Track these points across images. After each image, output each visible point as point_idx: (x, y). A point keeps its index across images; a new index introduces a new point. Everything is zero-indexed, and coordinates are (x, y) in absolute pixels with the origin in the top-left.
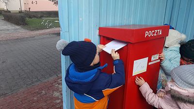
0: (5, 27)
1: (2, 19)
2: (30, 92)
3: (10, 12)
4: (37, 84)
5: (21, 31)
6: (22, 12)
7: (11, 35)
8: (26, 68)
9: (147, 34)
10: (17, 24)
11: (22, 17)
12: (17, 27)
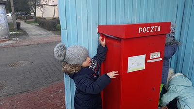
0: (39, 33)
1: (38, 26)
2: (49, 90)
3: (45, 19)
4: (56, 83)
5: (51, 36)
6: (55, 19)
7: (42, 39)
8: (50, 69)
9: (140, 30)
10: (49, 29)
11: (53, 23)
12: (49, 32)
